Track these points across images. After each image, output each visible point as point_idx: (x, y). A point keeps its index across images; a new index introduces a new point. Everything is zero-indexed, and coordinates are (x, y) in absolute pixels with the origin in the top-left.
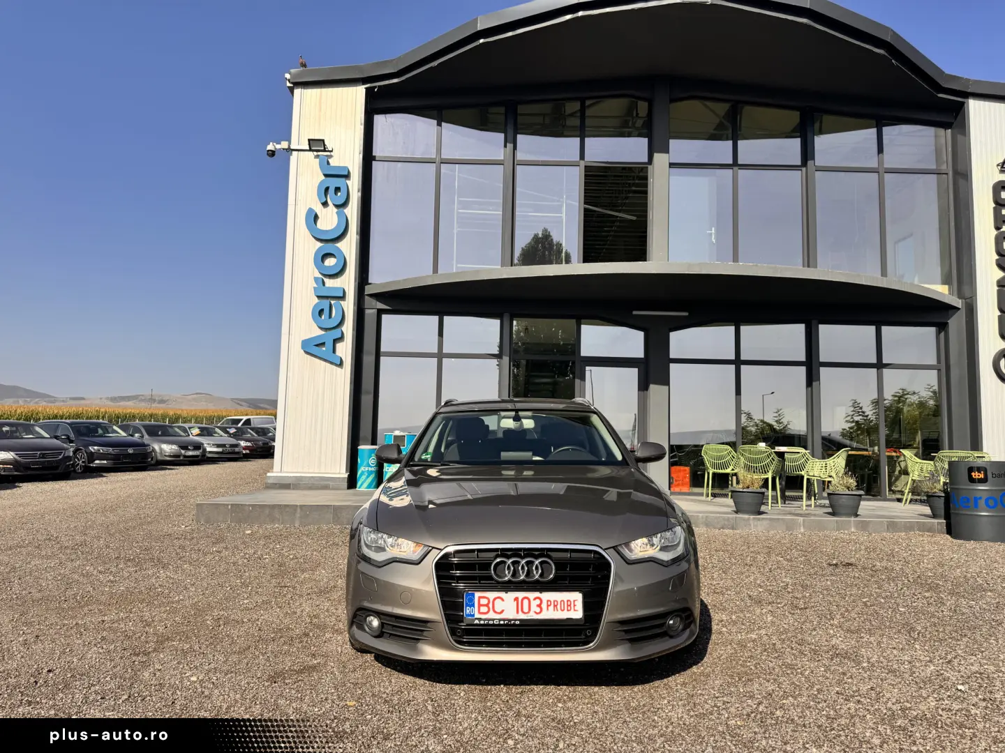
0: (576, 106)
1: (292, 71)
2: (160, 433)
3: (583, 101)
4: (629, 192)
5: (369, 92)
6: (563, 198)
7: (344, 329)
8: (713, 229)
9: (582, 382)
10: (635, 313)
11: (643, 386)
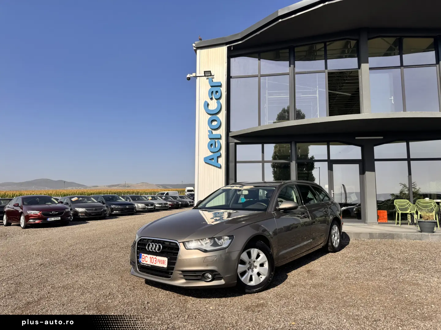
0: (323, 45)
1: (196, 42)
2: (137, 199)
3: (325, 43)
4: (344, 83)
5: (229, 49)
6: (317, 87)
7: (221, 152)
8: (392, 97)
9: (331, 171)
10: (356, 138)
11: (362, 172)
